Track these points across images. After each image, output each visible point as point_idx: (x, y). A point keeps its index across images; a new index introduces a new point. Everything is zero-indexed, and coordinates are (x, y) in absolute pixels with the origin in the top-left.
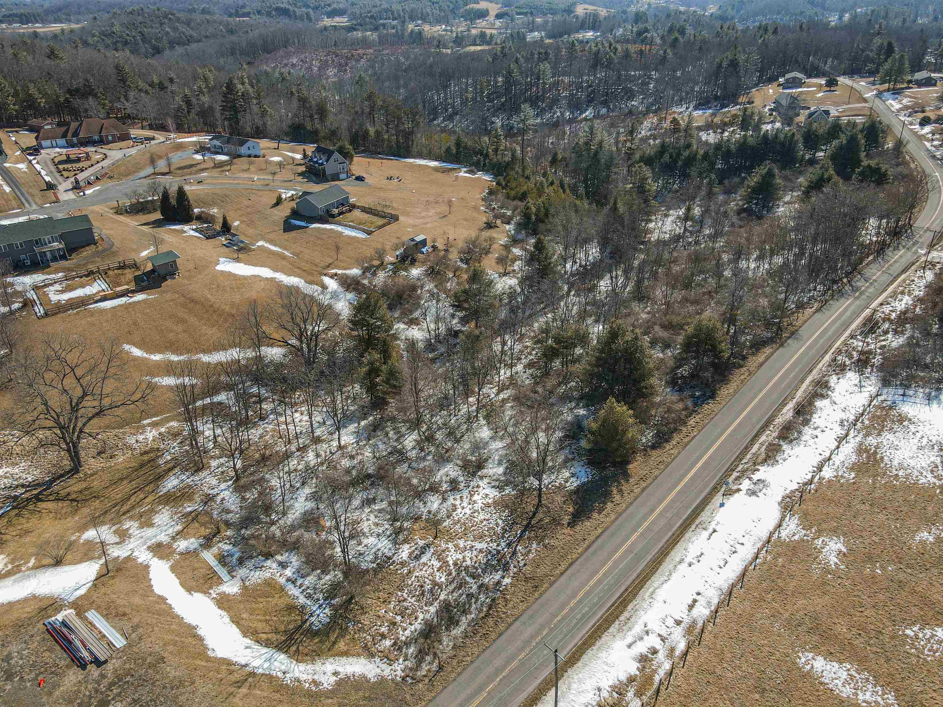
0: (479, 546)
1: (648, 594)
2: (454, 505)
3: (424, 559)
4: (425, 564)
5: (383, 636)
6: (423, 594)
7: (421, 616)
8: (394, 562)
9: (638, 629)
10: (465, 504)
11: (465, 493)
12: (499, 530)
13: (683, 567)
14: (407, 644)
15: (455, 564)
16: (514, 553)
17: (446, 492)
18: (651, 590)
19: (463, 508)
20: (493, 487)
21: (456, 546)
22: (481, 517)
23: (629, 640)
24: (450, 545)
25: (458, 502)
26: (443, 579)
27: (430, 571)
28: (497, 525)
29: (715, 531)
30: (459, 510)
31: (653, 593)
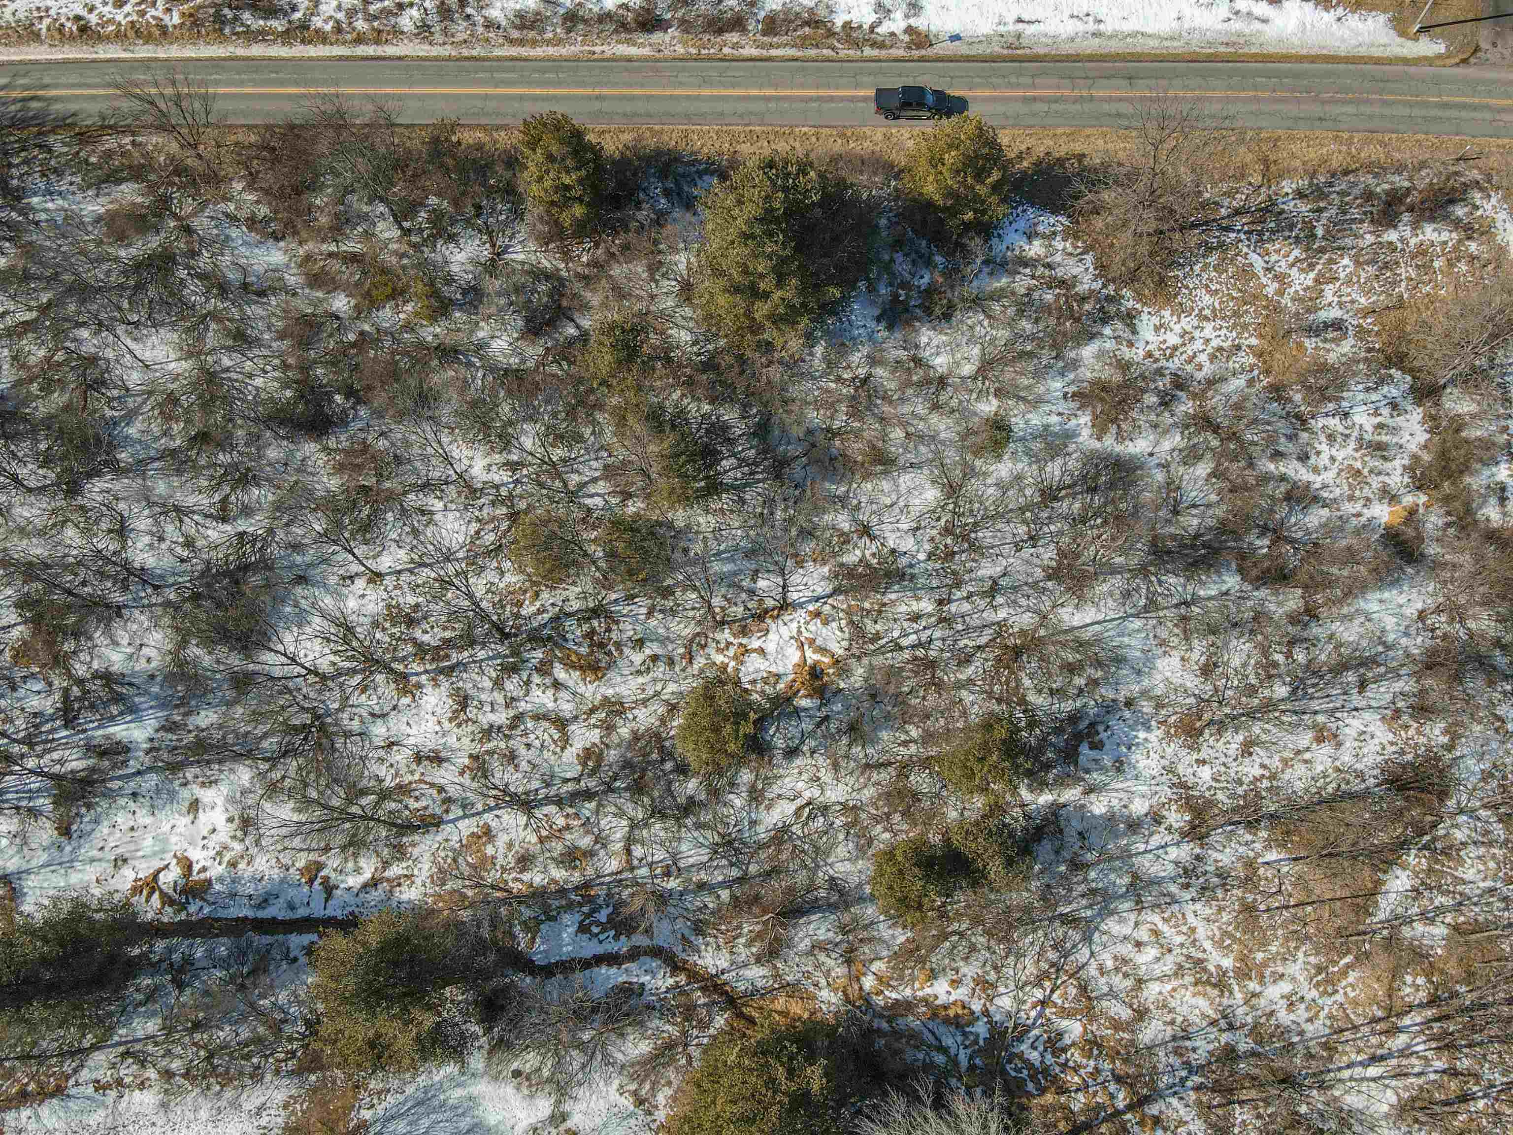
0: (1258, 263)
1: (1176, 44)
2: (1213, 358)
3: (1335, 313)
4: (1341, 305)
5: (1473, 258)
6: (1386, 266)
7: (1413, 241)
8: (1369, 350)
9: (1237, 25)
10: (1198, 345)
11: (1174, 364)
12: (1213, 259)
13: (1107, 28)
14: (1457, 224)
15: (1312, 266)
16: (1237, 212)
17: (1194, 396)
18: (1167, 44)
19: (1207, 341)
20: (1134, 332)
21: (1281, 293)
22: (1207, 299)
23: (1257, 26)
24: (1286, 301)
25: (1203, 358)
26: (1346, 261)
27: (1346, 290)
28: (1206, 267)
29: (1020, 20)
30: (1215, 343)
31: (1172, 38)
